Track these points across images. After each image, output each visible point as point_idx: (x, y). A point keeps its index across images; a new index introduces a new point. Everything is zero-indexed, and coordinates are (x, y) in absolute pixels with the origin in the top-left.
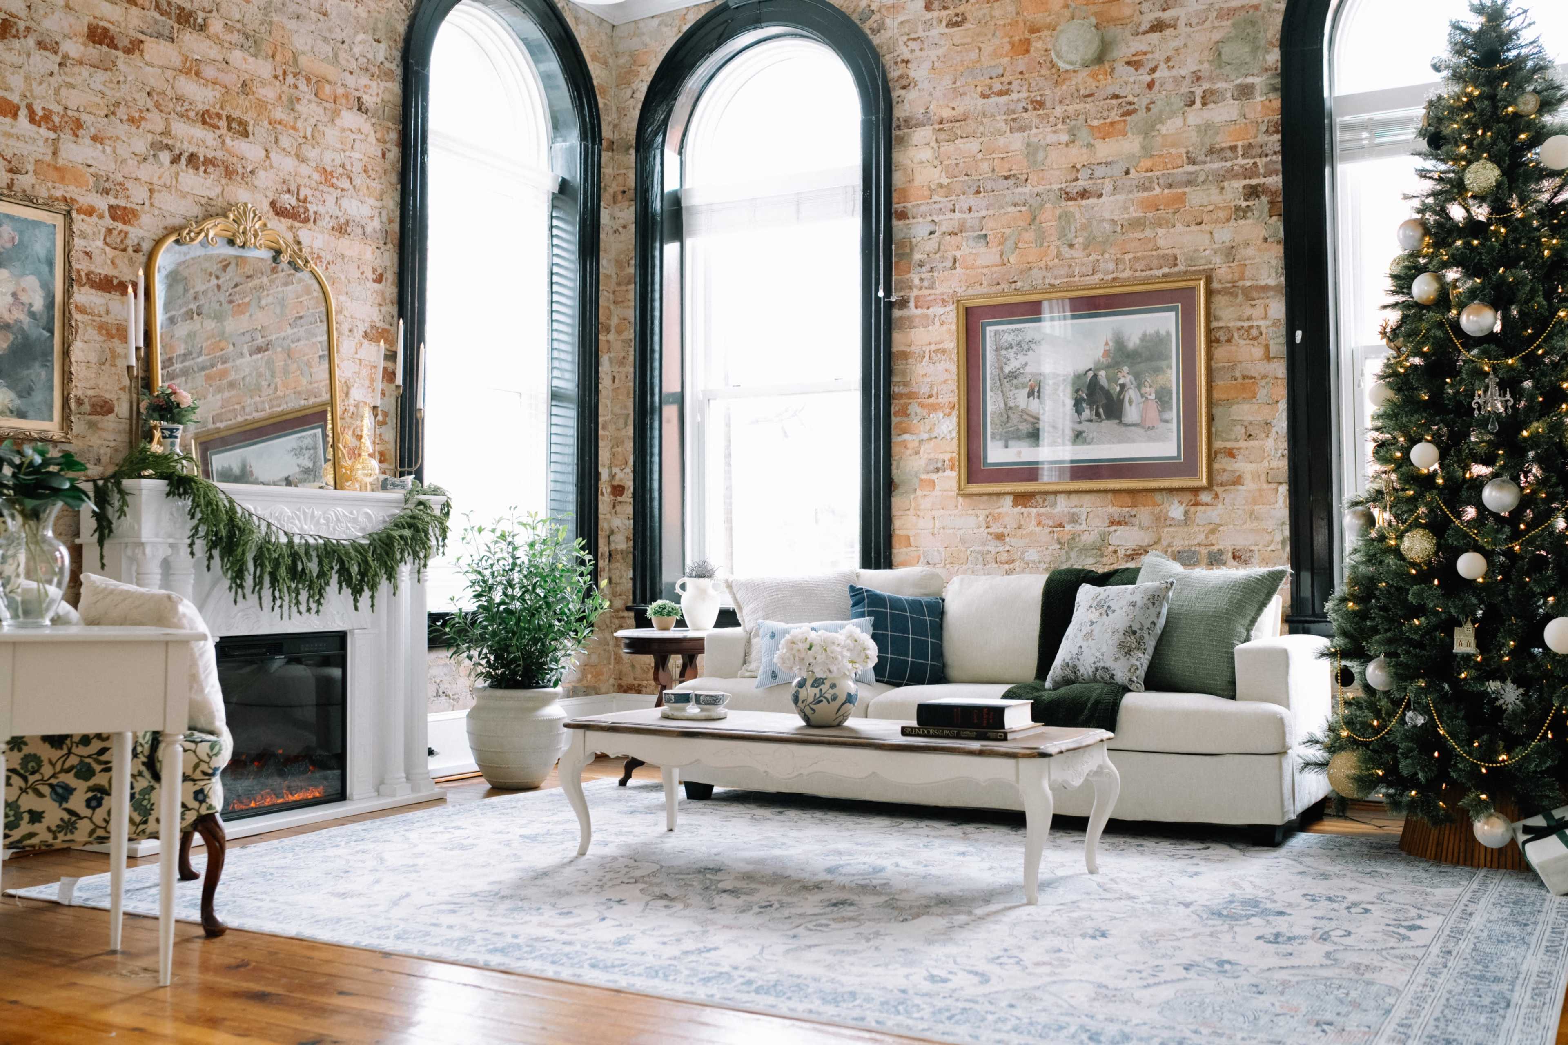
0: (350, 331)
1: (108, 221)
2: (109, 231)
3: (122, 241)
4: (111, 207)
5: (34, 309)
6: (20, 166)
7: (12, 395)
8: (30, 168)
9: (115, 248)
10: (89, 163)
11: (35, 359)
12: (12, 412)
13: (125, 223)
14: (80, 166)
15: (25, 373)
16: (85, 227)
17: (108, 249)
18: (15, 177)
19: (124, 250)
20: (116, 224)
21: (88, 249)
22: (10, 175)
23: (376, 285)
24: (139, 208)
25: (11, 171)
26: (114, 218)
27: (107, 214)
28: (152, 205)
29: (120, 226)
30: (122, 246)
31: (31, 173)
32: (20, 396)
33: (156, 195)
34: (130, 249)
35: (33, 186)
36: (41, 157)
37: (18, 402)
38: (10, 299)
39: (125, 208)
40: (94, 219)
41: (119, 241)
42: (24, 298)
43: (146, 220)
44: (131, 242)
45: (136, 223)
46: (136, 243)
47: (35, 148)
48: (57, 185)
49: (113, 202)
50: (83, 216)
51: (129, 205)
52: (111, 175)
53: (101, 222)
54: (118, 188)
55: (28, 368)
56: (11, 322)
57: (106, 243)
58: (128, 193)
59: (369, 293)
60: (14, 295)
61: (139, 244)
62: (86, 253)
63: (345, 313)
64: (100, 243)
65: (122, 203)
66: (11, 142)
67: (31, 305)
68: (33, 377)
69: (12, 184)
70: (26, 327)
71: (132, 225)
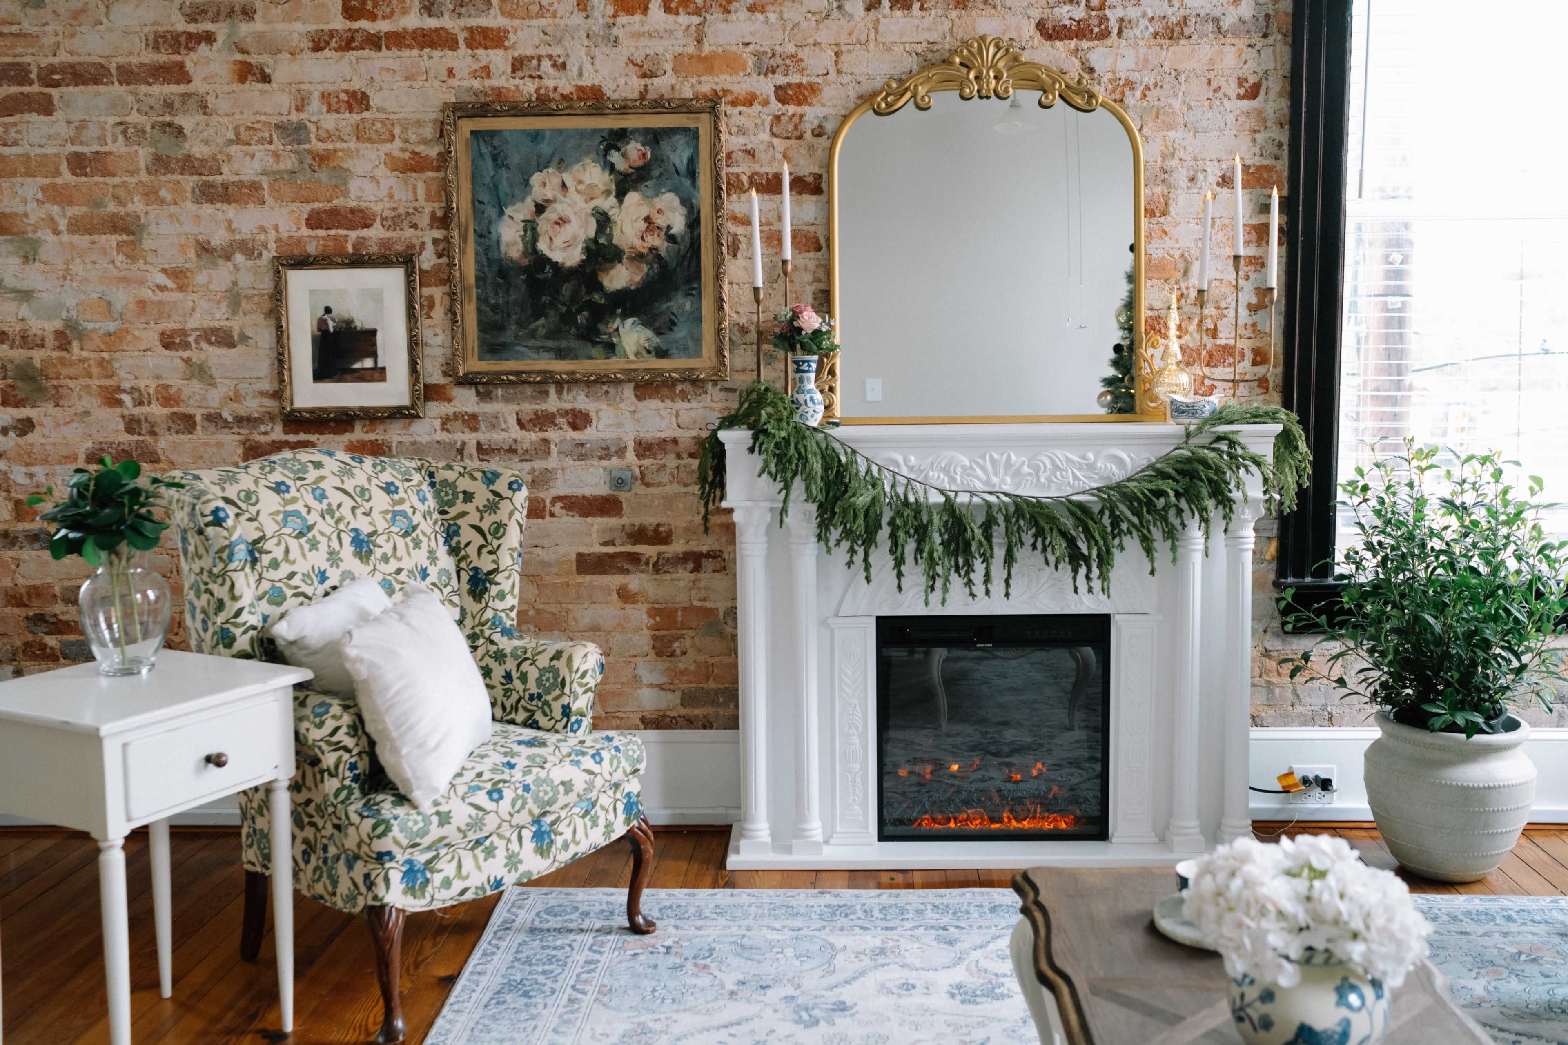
0: (1192, 179)
1: (775, 106)
2: (777, 118)
3: (796, 127)
4: (778, 88)
5: (672, 231)
6: (653, 69)
7: (649, 333)
8: (668, 67)
9: (788, 138)
10: (746, 40)
11: (677, 289)
12: (649, 352)
13: (799, 104)
14: (734, 48)
15: (664, 306)
16: (742, 121)
17: (776, 141)
18: (648, 81)
19: (800, 137)
20: (784, 108)
21: (749, 147)
22: (643, 82)
23: (1246, 104)
24: (820, 80)
25: (644, 76)
26: (783, 100)
27: (773, 99)
28: (839, 72)
29: (791, 109)
30: (796, 133)
31: (670, 72)
32: (658, 332)
33: (844, 58)
34: (808, 135)
35: (673, 87)
36: (680, 50)
37: (656, 340)
38: (643, 226)
39: (800, 85)
40: (757, 107)
41: (791, 127)
42: (660, 221)
43: (828, 92)
44: (807, 128)
45: (814, 100)
46: (816, 123)
47: (674, 42)
48: (703, 79)
49: (780, 79)
50: (740, 108)
51: (805, 81)
52: (777, 48)
53: (766, 110)
54: (788, 62)
55: (670, 300)
56: (645, 251)
57: (773, 135)
58: (803, 65)
59: (1230, 118)
60: (648, 219)
61: (820, 126)
62: (747, 152)
63: (1181, 154)
64: (765, 136)
65: (795, 79)
66: (643, 42)
67: (669, 228)
68: (675, 310)
69: (646, 90)
70: (663, 253)
71: (810, 104)
